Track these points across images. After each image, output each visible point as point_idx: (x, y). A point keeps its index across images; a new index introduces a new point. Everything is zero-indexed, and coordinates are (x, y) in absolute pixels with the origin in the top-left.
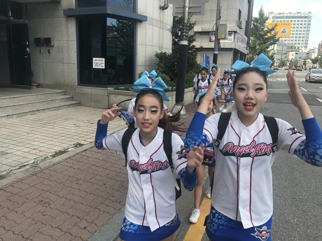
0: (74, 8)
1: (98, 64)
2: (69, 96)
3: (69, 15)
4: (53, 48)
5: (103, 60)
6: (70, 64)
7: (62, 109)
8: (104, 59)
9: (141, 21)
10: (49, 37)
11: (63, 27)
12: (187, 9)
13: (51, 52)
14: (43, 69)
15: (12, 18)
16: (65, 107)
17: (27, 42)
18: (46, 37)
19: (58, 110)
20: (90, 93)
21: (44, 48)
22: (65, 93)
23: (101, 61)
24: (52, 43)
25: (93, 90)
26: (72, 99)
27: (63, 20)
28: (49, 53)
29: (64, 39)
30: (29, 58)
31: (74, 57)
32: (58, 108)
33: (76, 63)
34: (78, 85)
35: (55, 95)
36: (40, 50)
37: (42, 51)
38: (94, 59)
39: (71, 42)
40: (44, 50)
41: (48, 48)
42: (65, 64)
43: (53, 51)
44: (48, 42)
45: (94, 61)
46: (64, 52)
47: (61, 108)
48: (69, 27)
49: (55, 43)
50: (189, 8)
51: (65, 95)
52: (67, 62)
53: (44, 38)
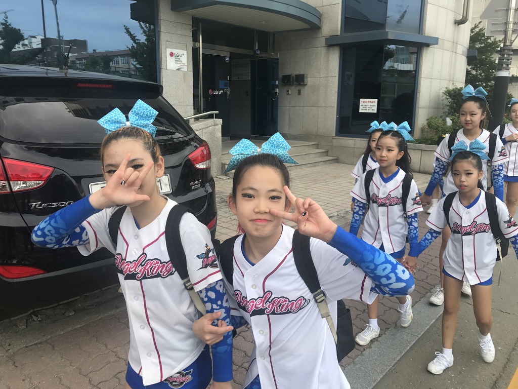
0: (339, 34)
1: (367, 107)
2: (323, 151)
3: (331, 43)
4: (306, 87)
5: (374, 102)
6: (328, 108)
7: (318, 166)
8: (376, 100)
9: (428, 45)
10: (302, 73)
11: (322, 59)
12: (511, 26)
13: (302, 92)
14: (289, 115)
15: (259, 52)
16: (322, 163)
17: (277, 82)
18: (297, 73)
19: (315, 166)
20: (353, 146)
21: (293, 88)
22: (317, 146)
23: (372, 102)
24: (305, 81)
25: (358, 141)
26: (326, 153)
27: (323, 50)
28: (299, 93)
29: (321, 74)
30: (277, 101)
31: (333, 98)
32: (315, 164)
33: (336, 106)
34: (336, 135)
35: (307, 148)
36: (288, 91)
37: (290, 91)
38: (362, 100)
39: (330, 79)
40: (293, 90)
41: (298, 88)
42: (320, 108)
43: (305, 91)
44: (300, 80)
45: (361, 103)
46: (321, 92)
47: (317, 164)
48: (330, 59)
49: (309, 81)
50: (515, 23)
51: (317, 148)
52: (323, 105)
53: (296, 75)
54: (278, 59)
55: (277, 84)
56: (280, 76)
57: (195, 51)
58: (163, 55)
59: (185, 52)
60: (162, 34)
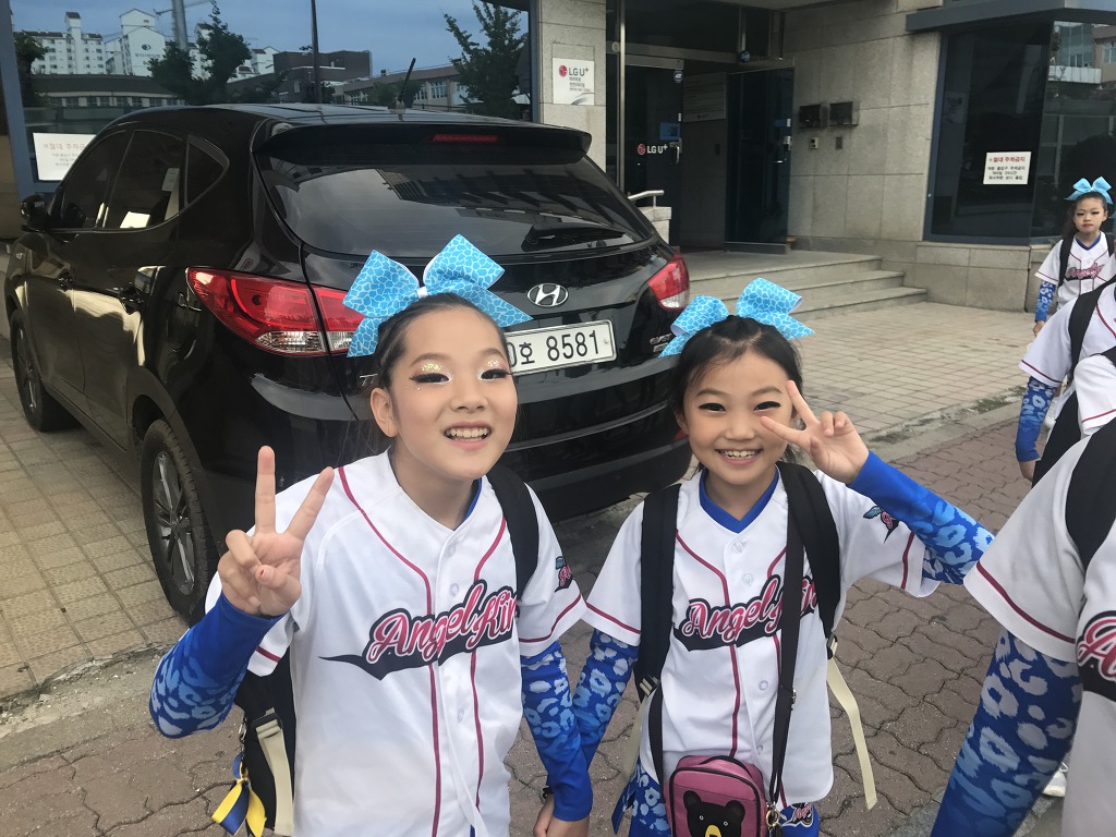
0: (940, 3)
1: (1003, 172)
2: (893, 274)
3: (920, 26)
4: (856, 130)
5: (1023, 159)
6: (907, 177)
8: (1027, 155)
10: (846, 98)
11: (896, 66)
13: (845, 142)
14: (814, 194)
15: (747, 56)
17: (789, 120)
18: (835, 99)
20: (965, 263)
21: (824, 133)
22: (879, 264)
23: (1017, 160)
24: (854, 116)
25: (978, 252)
26: (901, 280)
27: (900, 44)
28: (839, 145)
29: (893, 100)
31: (921, 153)
33: (926, 172)
34: (925, 239)
35: (855, 269)
36: (813, 141)
37: (816, 143)
38: (990, 156)
39: (914, 110)
40: (824, 139)
41: (837, 133)
42: (887, 178)
43: (854, 140)
44: (842, 115)
45: (988, 164)
46: (890, 140)
47: (879, 304)
48: (916, 63)
49: (864, 116)
51: (879, 268)
52: (895, 170)
53: (832, 105)
54: (792, 70)
55: (789, 125)
56: (796, 108)
57: (612, 60)
58: (545, 74)
59: (590, 65)
60: (545, 27)
